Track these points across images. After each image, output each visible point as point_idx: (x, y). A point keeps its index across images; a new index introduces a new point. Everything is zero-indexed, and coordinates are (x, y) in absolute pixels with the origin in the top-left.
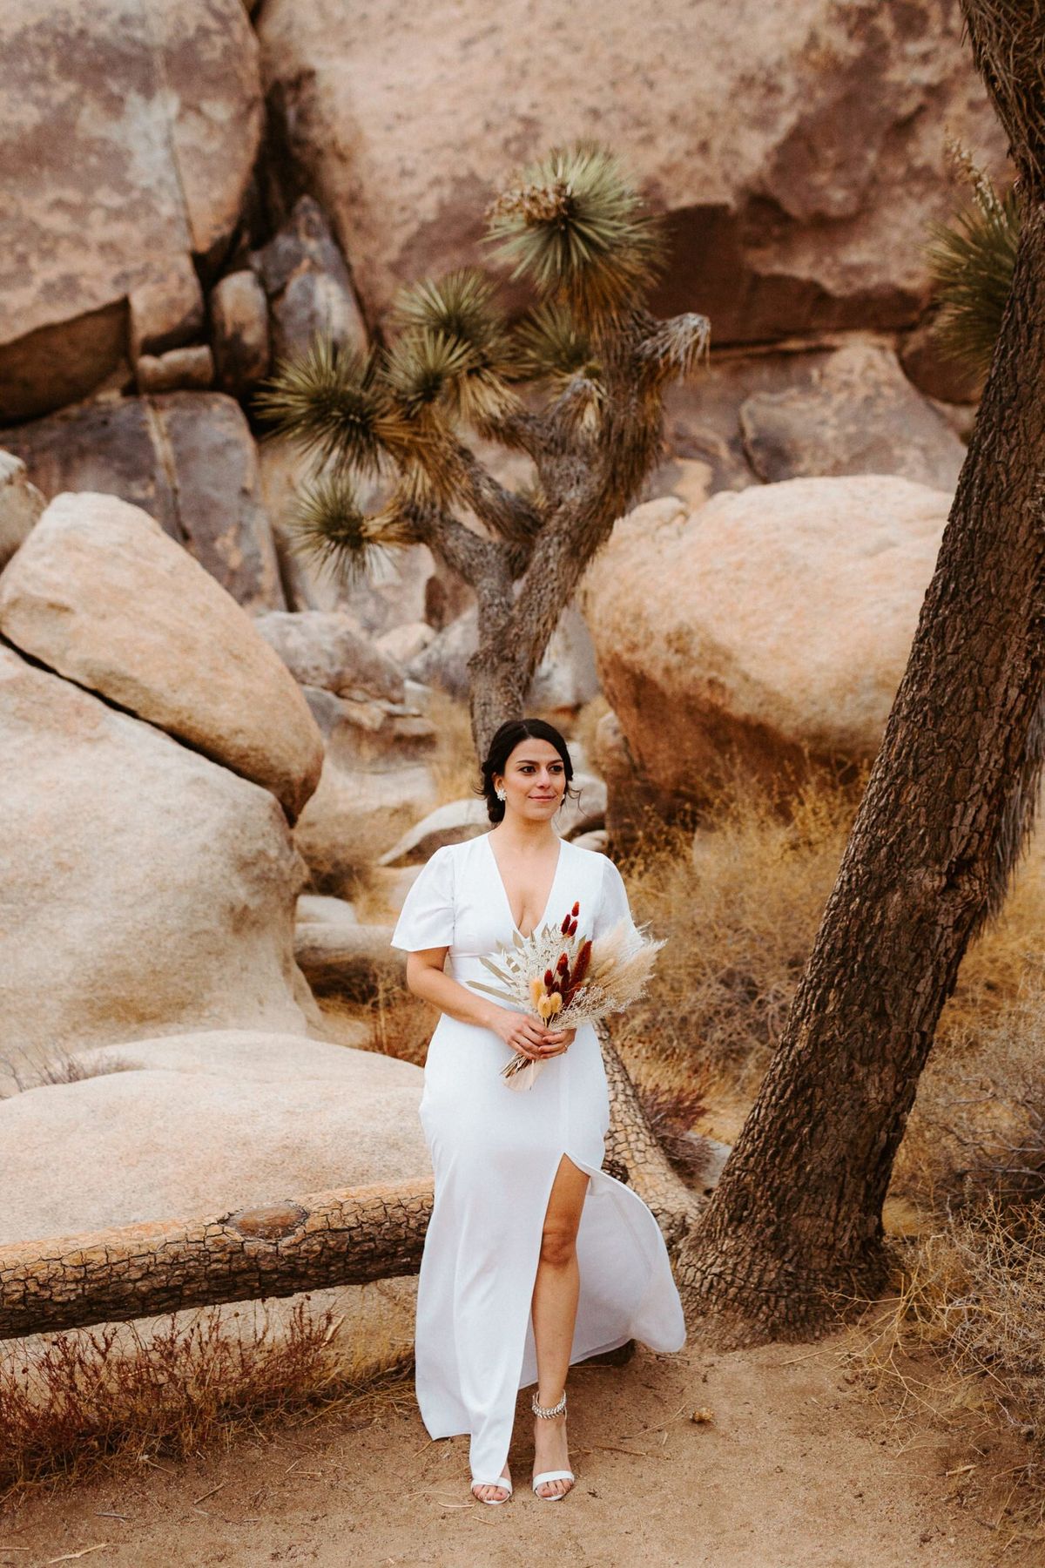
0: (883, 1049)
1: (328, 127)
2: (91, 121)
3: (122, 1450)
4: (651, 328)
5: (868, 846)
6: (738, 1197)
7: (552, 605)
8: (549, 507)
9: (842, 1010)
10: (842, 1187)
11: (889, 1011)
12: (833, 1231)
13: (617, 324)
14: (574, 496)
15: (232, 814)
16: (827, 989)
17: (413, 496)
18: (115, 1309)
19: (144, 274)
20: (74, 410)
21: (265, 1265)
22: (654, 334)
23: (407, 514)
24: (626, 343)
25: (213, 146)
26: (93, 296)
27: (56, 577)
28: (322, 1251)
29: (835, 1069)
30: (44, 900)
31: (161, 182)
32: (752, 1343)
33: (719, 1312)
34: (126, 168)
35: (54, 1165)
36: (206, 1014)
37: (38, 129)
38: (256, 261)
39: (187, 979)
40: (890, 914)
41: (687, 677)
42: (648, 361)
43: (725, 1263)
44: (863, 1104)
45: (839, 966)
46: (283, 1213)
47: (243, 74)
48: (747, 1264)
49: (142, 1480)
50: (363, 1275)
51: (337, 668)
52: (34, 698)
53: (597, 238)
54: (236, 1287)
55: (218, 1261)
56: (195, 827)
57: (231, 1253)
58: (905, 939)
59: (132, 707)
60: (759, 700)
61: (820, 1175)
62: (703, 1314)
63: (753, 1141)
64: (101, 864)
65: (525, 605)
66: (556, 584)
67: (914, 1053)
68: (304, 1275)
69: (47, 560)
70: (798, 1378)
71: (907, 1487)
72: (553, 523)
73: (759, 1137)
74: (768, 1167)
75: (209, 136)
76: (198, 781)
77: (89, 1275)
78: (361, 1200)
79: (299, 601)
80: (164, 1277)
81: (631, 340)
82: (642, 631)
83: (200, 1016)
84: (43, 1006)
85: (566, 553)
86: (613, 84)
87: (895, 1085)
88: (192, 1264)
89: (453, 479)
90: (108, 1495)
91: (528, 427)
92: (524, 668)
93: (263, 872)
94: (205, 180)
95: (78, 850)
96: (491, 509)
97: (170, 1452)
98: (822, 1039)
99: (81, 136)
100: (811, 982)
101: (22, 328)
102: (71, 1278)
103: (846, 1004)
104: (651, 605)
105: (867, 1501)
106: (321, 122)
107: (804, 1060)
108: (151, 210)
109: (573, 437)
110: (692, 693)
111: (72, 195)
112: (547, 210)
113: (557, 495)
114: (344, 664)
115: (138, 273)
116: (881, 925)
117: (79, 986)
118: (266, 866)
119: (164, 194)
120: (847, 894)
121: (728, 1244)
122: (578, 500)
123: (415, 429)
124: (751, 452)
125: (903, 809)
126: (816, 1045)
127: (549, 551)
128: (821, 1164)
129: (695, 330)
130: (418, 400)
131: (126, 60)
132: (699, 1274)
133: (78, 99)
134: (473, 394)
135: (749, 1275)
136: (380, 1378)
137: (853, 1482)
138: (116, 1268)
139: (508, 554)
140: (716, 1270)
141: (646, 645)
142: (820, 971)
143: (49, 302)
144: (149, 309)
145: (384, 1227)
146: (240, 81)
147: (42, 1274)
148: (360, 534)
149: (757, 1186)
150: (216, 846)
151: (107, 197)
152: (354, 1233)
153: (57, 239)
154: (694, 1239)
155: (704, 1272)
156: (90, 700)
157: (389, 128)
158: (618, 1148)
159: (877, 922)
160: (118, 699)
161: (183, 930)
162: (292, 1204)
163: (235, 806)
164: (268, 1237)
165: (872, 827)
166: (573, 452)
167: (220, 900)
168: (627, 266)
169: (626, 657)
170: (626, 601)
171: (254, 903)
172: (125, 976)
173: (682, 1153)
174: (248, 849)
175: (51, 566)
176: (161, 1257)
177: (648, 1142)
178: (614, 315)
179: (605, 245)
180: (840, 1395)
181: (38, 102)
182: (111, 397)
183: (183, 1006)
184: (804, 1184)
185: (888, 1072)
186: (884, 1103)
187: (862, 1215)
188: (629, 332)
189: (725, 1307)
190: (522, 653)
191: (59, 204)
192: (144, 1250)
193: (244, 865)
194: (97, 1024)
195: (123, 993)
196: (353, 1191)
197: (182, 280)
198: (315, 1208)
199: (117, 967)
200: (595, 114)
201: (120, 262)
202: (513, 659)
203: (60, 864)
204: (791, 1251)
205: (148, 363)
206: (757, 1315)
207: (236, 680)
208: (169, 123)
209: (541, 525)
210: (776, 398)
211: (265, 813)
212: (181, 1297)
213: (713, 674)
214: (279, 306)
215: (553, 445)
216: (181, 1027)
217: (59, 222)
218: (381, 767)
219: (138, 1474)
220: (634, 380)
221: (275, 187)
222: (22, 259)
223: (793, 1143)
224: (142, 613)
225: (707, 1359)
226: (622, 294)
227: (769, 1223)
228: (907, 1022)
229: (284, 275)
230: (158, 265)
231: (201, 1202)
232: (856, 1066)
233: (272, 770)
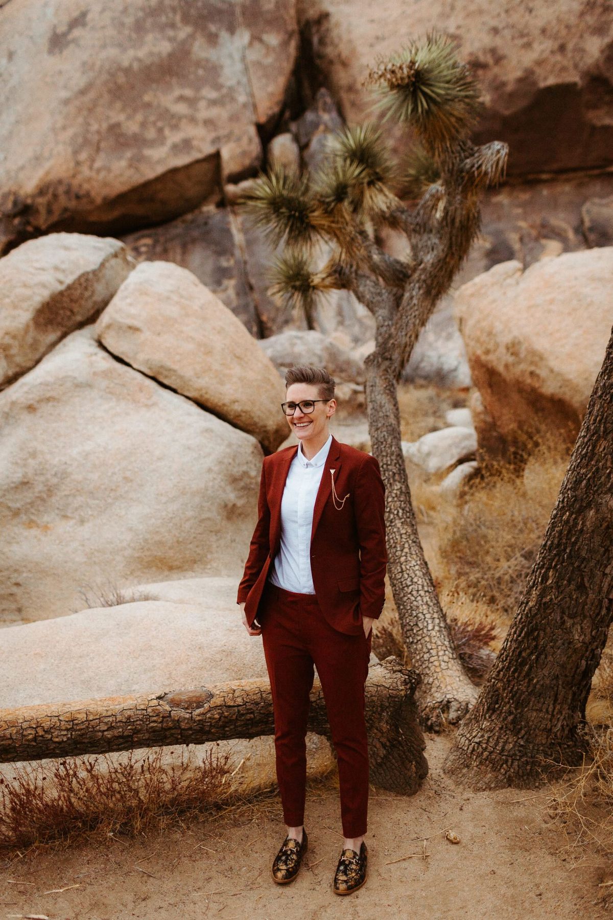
0: (583, 608)
1: (336, 46)
2: (200, 49)
3: (98, 828)
4: (470, 151)
5: (574, 479)
6: (493, 696)
7: (414, 325)
8: (415, 265)
9: (557, 583)
10: (556, 695)
11: (587, 585)
12: (551, 720)
13: (450, 149)
14: (429, 259)
15: (228, 450)
16: (548, 569)
17: (340, 261)
18: (91, 747)
19: (228, 137)
20: (189, 217)
21: (183, 725)
22: (472, 155)
23: (335, 271)
24: (454, 161)
25: (269, 60)
26: (200, 151)
27: (133, 311)
28: (220, 718)
29: (552, 620)
30: (116, 499)
31: (239, 83)
32: (495, 787)
33: (477, 766)
34: (219, 76)
35: (91, 655)
36: (209, 567)
37: (170, 55)
38: (293, 127)
39: (197, 546)
40: (588, 523)
41: (518, 370)
42: (468, 172)
43: (482, 736)
44: (570, 643)
45: (556, 555)
46: (198, 694)
47: (287, 18)
48: (496, 738)
49: (108, 848)
50: (248, 733)
51: (324, 364)
52: (116, 381)
53: (433, 95)
54: (166, 737)
55: (154, 722)
56: (204, 457)
57: (163, 717)
58: (597, 539)
59: (174, 386)
60: (559, 384)
61: (542, 685)
62: (468, 766)
63: (503, 661)
64: (148, 478)
65: (398, 326)
66: (417, 313)
67: (604, 612)
68: (209, 732)
69: (128, 301)
70: (520, 812)
71: (571, 892)
72: (416, 276)
73: (506, 659)
74: (511, 678)
75: (267, 55)
76: (208, 430)
77: (75, 727)
78: (247, 688)
79: (315, 325)
80: (121, 730)
81: (458, 159)
82: (493, 342)
83: (205, 569)
84: (114, 559)
85: (423, 294)
86: (507, 11)
87: (591, 632)
88: (138, 723)
89: (355, 249)
90: (87, 855)
91: (404, 217)
92: (397, 364)
93: (246, 484)
94: (264, 81)
95: (136, 470)
96: (378, 267)
97: (126, 832)
98: (544, 600)
99: (193, 57)
100: (539, 564)
101: (160, 170)
102: (64, 728)
103: (560, 578)
104: (498, 326)
105: (544, 899)
106: (332, 43)
107: (533, 613)
108: (233, 99)
109: (431, 222)
110: (520, 379)
111: (188, 92)
112: (402, 79)
113: (420, 258)
114: (328, 362)
115: (225, 136)
116: (582, 531)
117: (134, 549)
118: (248, 481)
119: (241, 89)
120: (561, 510)
121: (486, 724)
122: (431, 261)
123: (331, 219)
124: (587, 234)
125: (597, 456)
126: (540, 604)
127: (413, 292)
128: (543, 678)
129: (498, 151)
130: (333, 201)
131: (220, 12)
132: (467, 741)
133: (192, 37)
134: (371, 197)
135: (496, 744)
136: (260, 795)
137: (537, 886)
138: (92, 723)
139: (395, 295)
140: (477, 740)
141: (495, 351)
142: (544, 558)
143: (175, 155)
144: (231, 158)
145: (260, 706)
146: (285, 21)
147: (46, 725)
148: (309, 283)
149: (504, 690)
150: (216, 469)
151: (209, 93)
152: (240, 708)
153: (180, 118)
154: (468, 719)
155: (470, 741)
156: (149, 382)
157: (372, 45)
158: (432, 659)
159: (579, 528)
160: (166, 382)
161: (195, 518)
162: (204, 689)
163: (230, 445)
164: (187, 708)
165: (577, 467)
166: (431, 231)
167: (218, 500)
168: (456, 113)
169: (484, 358)
170: (484, 324)
171: (240, 503)
172: (160, 543)
173: (474, 663)
174: (237, 471)
175: (131, 305)
176: (119, 718)
177: (451, 656)
178: (448, 145)
179: (438, 99)
180: (544, 826)
181: (170, 40)
182: (210, 208)
183: (195, 562)
184: (532, 691)
185: (586, 623)
186: (584, 642)
187: (570, 712)
188: (457, 155)
189: (481, 763)
190: (396, 356)
191: (181, 98)
192: (109, 713)
193: (234, 480)
194: (145, 570)
195: (160, 554)
196: (243, 682)
197: (250, 140)
198: (218, 692)
199: (157, 538)
200: (495, 31)
201: (215, 130)
202: (391, 359)
203: (125, 478)
204: (523, 732)
205: (231, 189)
206: (500, 770)
207: (236, 370)
208: (244, 48)
209: (409, 277)
210: (605, 201)
211: (250, 450)
212: (132, 742)
213: (532, 368)
214: (306, 154)
215: (418, 228)
216: (194, 574)
217: (181, 109)
218: (349, 422)
219: (106, 844)
220: (459, 185)
221: (306, 84)
222: (160, 131)
223: (526, 665)
224: (182, 332)
225: (465, 796)
226: (453, 131)
227: (510, 713)
228: (599, 592)
229: (309, 135)
230: (237, 132)
231: (173, 681)
232: (566, 618)
233: (255, 424)
